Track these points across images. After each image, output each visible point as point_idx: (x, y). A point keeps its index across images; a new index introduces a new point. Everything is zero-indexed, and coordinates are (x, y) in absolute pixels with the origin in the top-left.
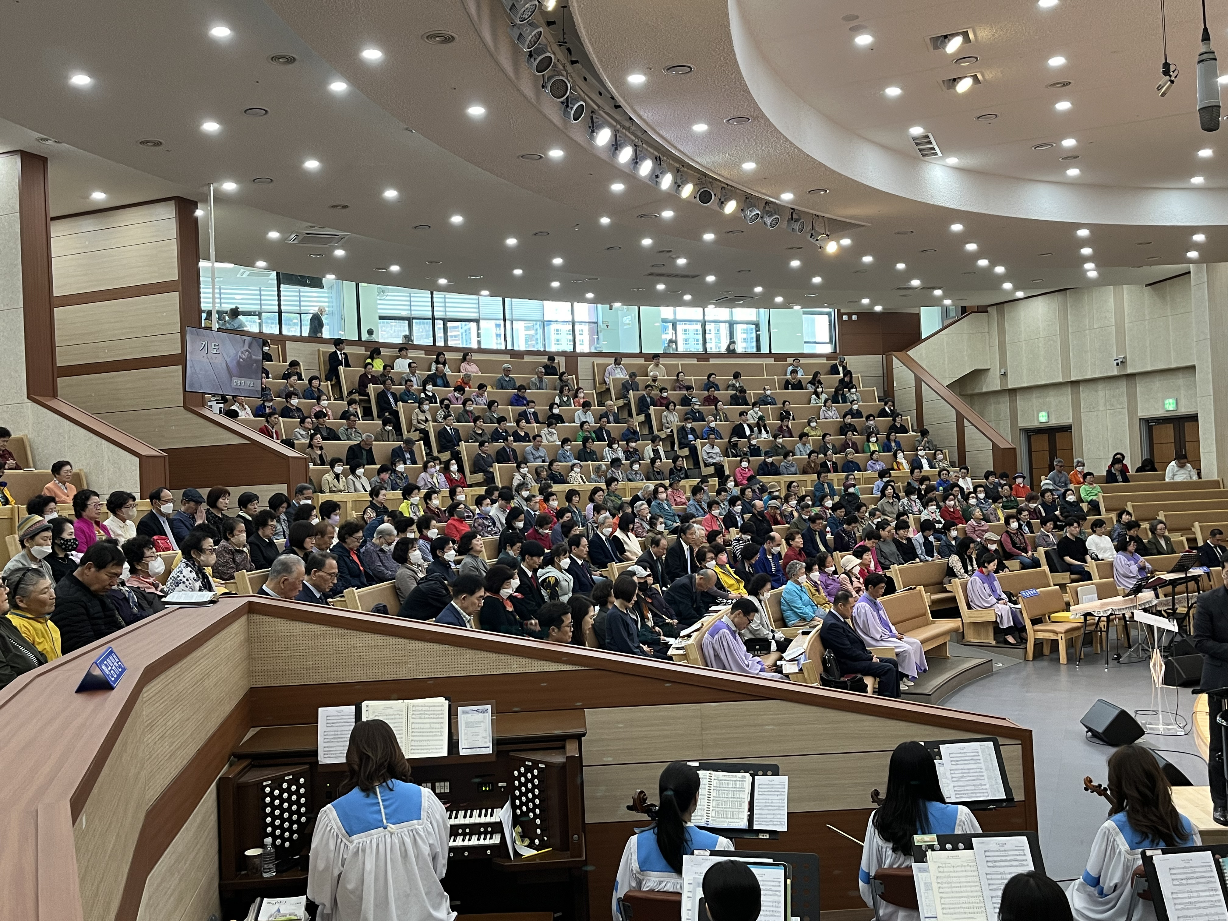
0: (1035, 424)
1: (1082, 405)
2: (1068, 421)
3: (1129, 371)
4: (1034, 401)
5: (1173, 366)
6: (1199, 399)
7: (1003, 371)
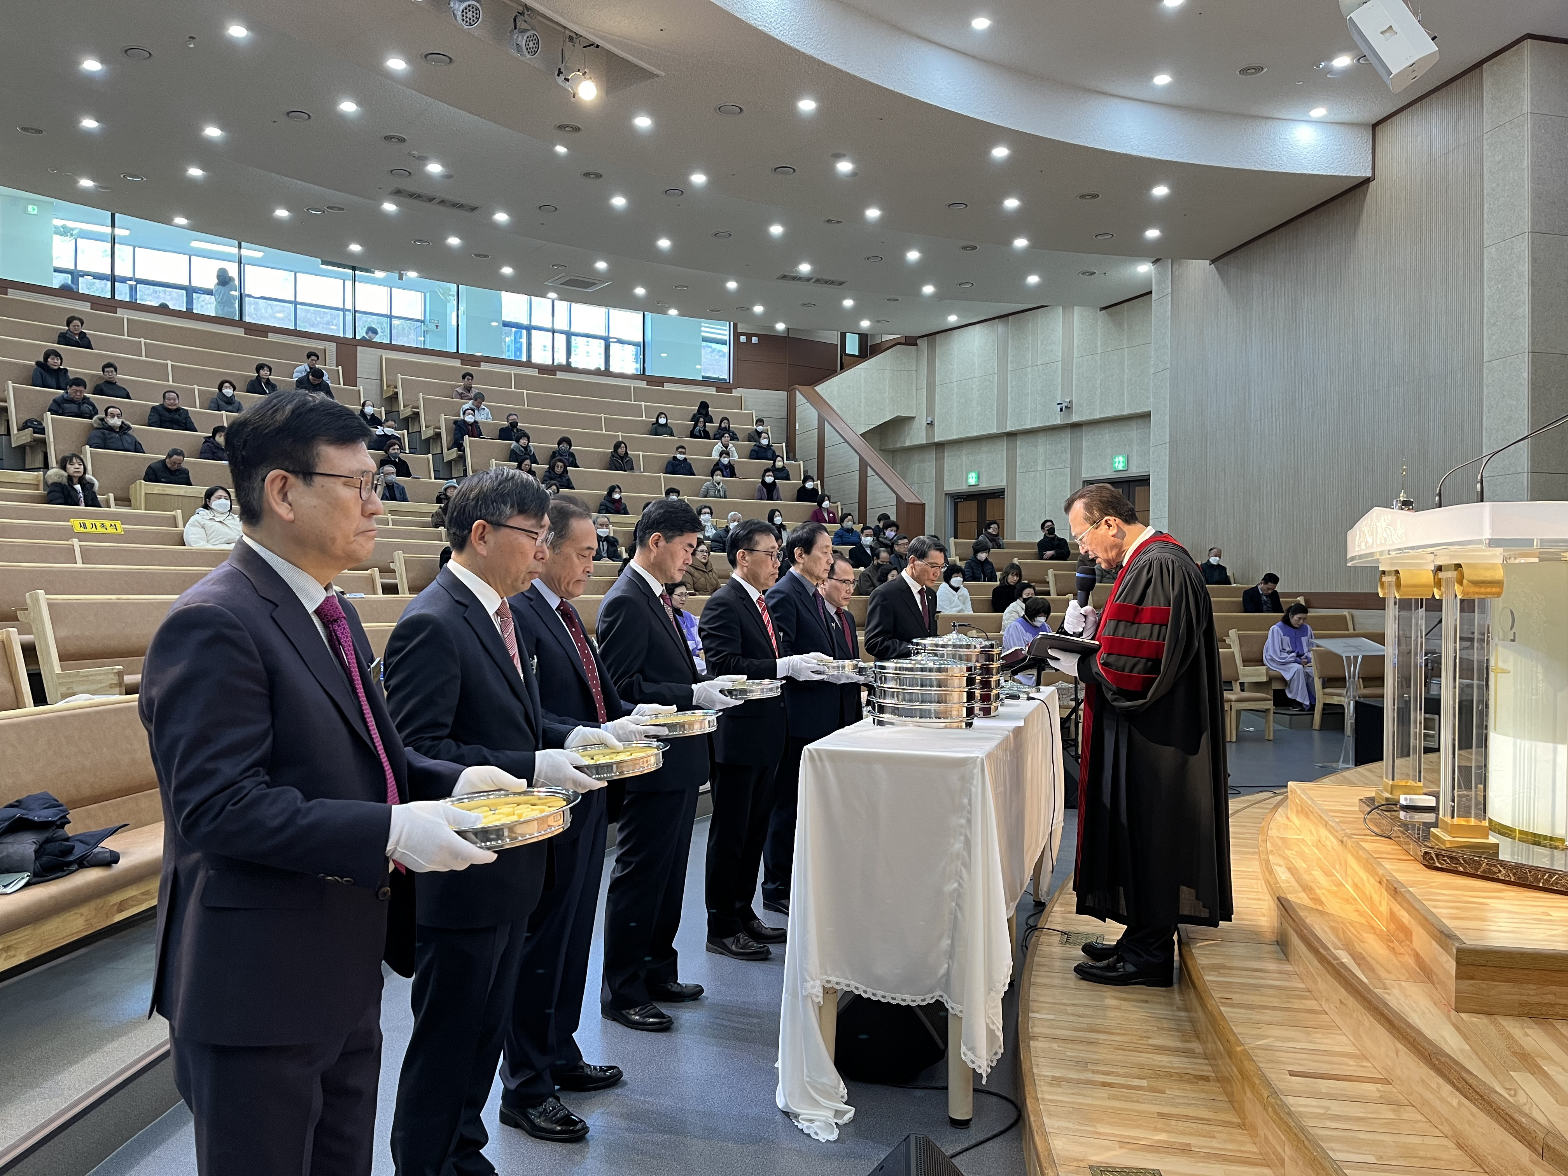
0: (963, 488)
1: (1018, 463)
2: (1001, 484)
3: (1075, 419)
4: (964, 458)
5: (1126, 412)
6: (1152, 449)
7: (930, 419)
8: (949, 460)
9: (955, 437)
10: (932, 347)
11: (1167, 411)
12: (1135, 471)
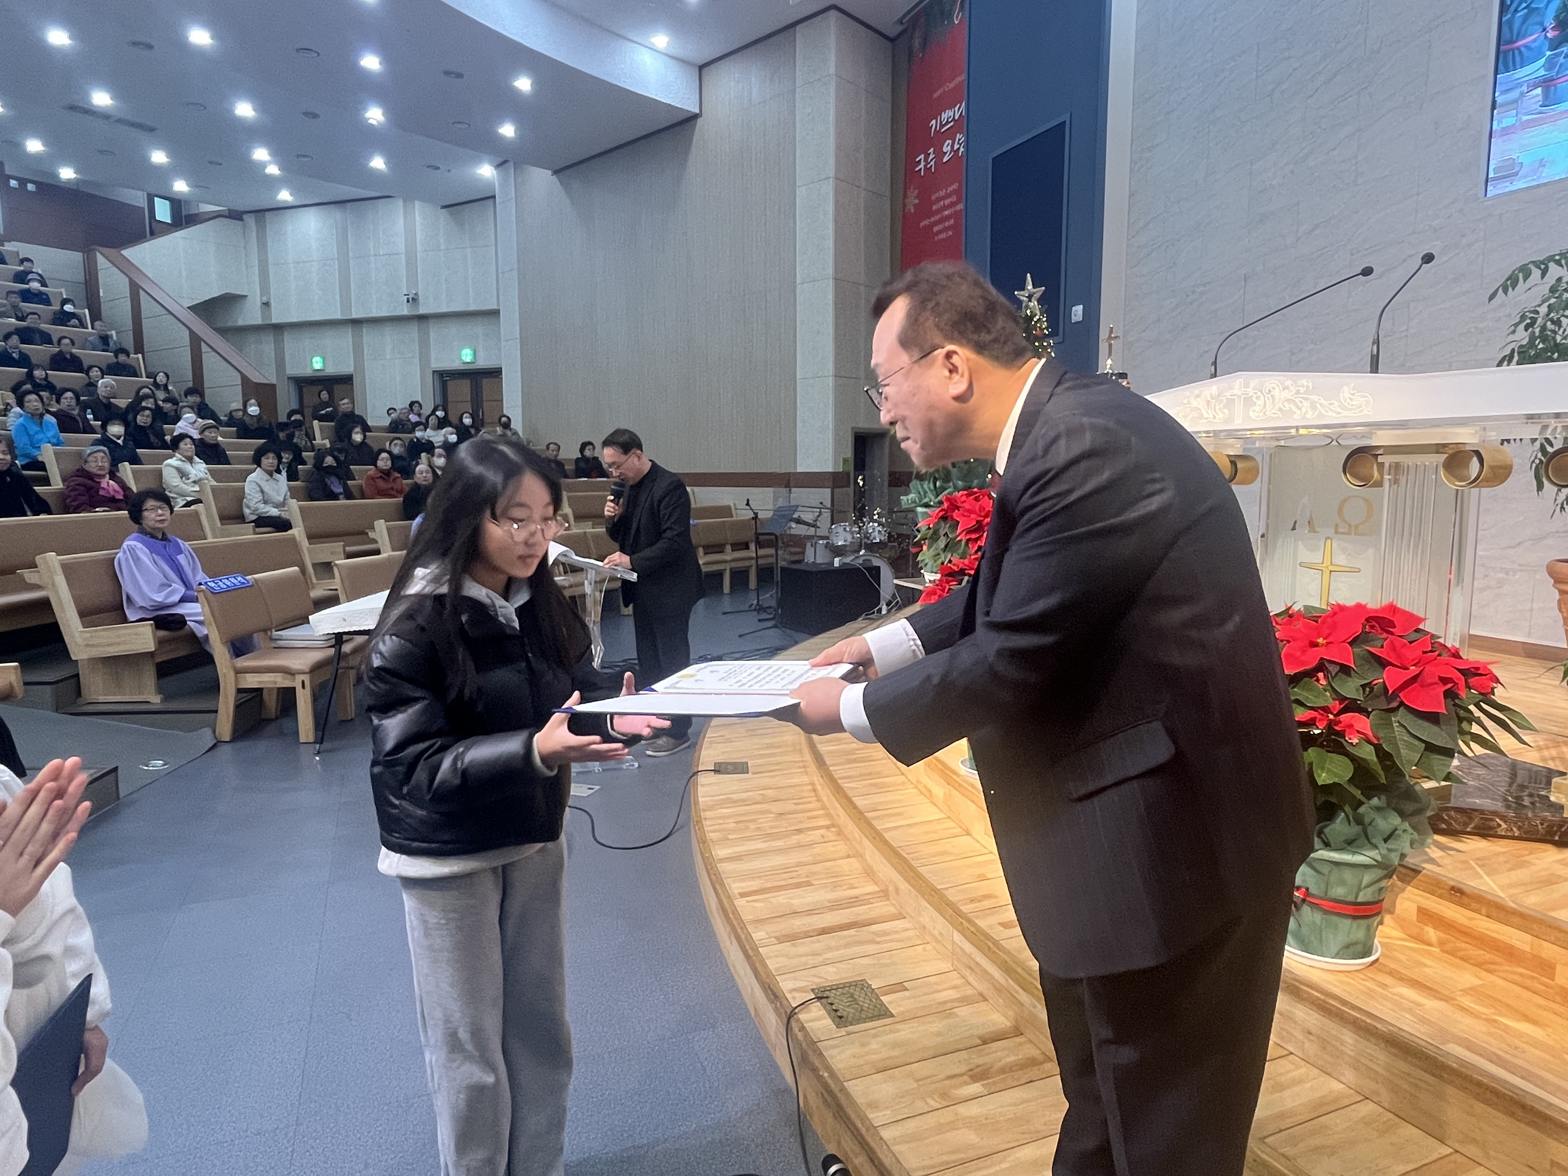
0: (307, 372)
1: (365, 351)
2: (347, 370)
3: (422, 311)
4: (307, 342)
5: (472, 308)
6: (502, 344)
7: (265, 299)
8: (289, 342)
9: (294, 320)
10: (261, 224)
11: (517, 309)
12: (483, 363)
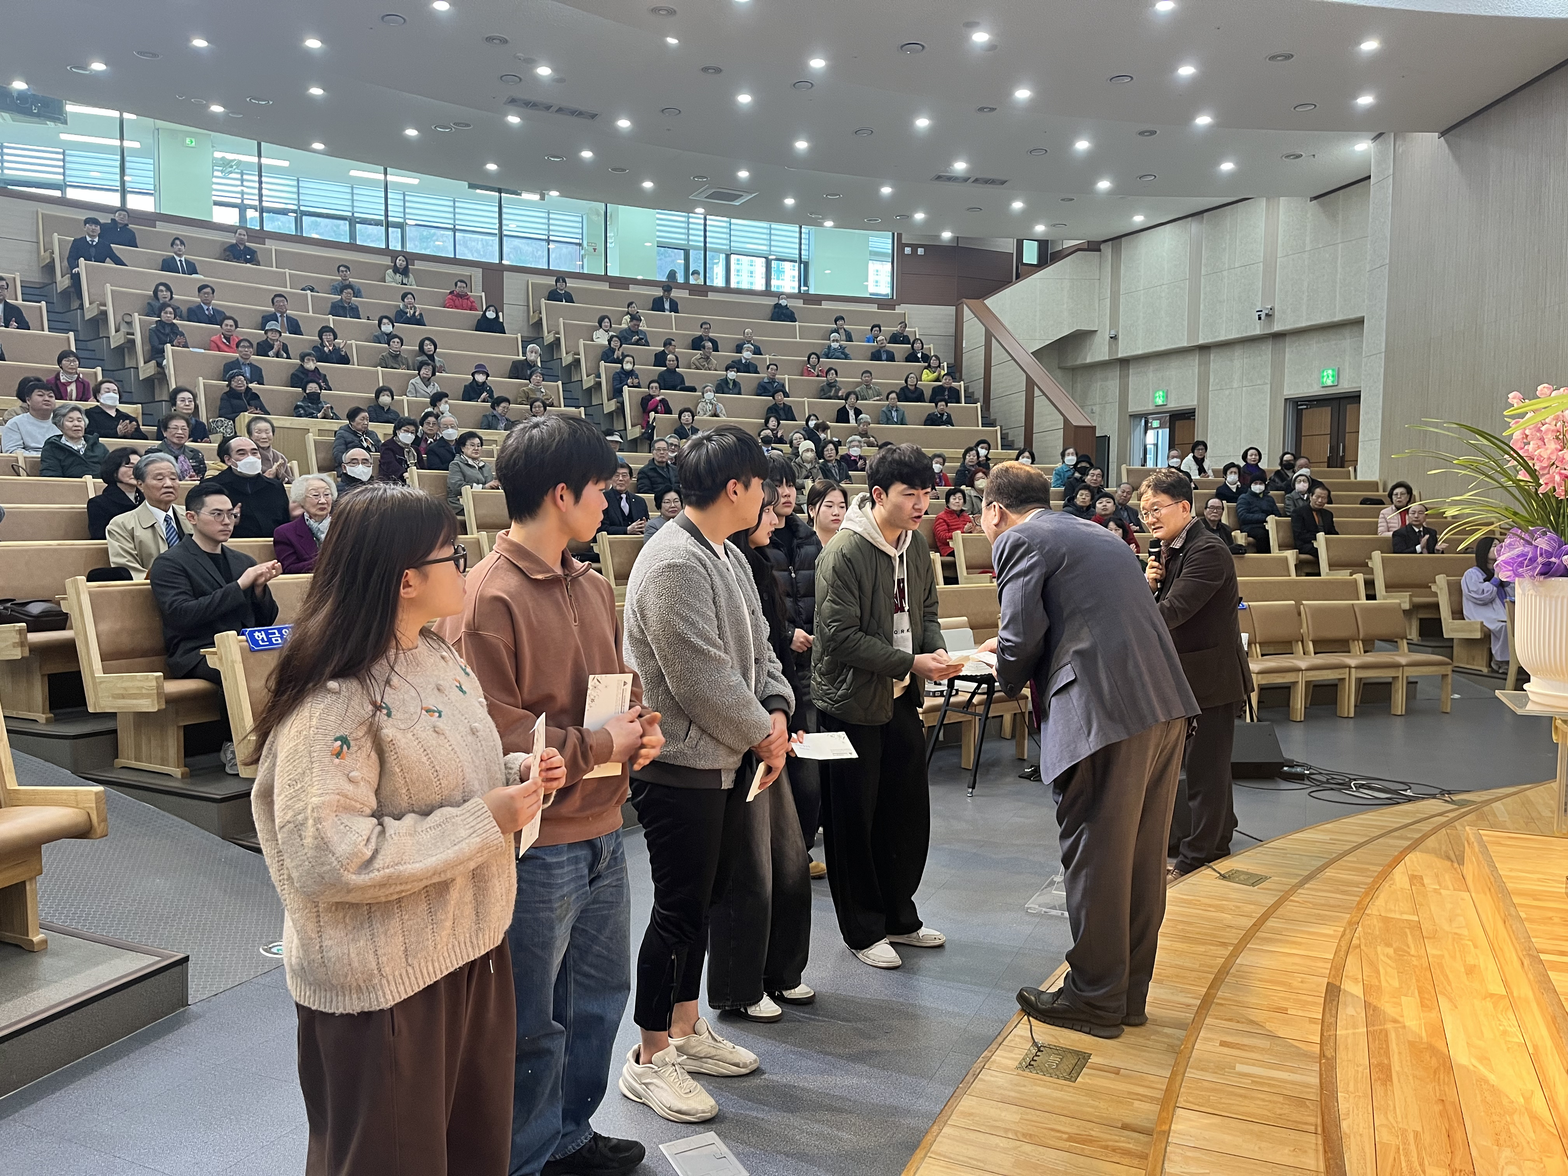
0: (1149, 409)
1: (1211, 380)
2: (1191, 403)
3: (1277, 328)
4: (1151, 375)
5: (1338, 318)
6: (1365, 360)
7: (1113, 333)
8: (1136, 378)
9: (1140, 352)
10: (1117, 252)
11: (1385, 313)
12: (1346, 386)
